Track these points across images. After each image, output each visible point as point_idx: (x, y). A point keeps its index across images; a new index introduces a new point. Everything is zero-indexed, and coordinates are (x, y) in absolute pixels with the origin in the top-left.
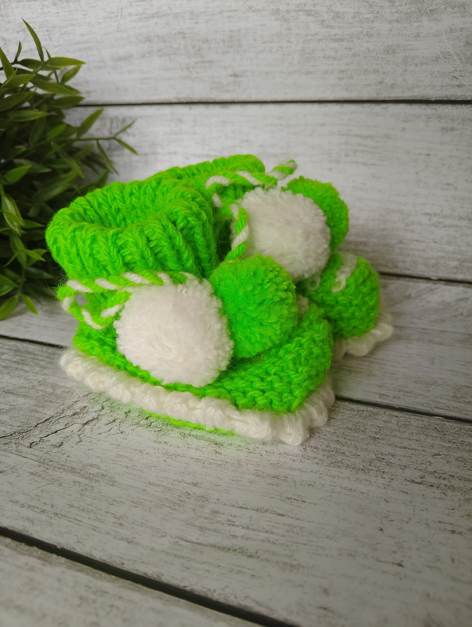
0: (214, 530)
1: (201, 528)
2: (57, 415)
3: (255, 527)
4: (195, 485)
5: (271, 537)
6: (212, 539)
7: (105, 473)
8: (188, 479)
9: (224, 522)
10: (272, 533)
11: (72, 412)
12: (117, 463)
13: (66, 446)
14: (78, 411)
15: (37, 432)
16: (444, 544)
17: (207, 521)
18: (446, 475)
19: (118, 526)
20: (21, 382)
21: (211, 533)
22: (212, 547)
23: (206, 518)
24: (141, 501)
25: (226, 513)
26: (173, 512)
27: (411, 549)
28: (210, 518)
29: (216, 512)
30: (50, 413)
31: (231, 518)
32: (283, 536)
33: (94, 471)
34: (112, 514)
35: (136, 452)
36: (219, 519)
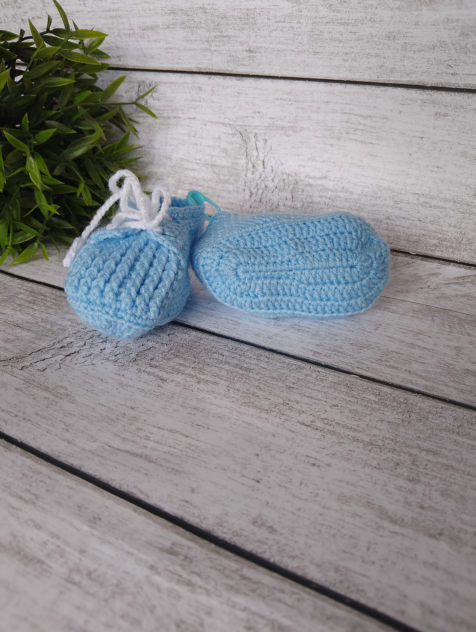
0: (133, 441)
1: (124, 439)
2: (49, 347)
3: (163, 442)
4: (132, 408)
5: (172, 450)
6: (129, 447)
7: (69, 393)
8: (129, 404)
9: (142, 437)
10: (174, 448)
11: (61, 345)
12: (81, 387)
13: (48, 371)
14: (66, 345)
15: (30, 359)
16: (301, 472)
17: (131, 434)
19: (66, 431)
20: (28, 318)
21: (130, 443)
22: (126, 452)
23: (130, 433)
24: (87, 416)
25: (146, 431)
26: (109, 426)
27: (273, 471)
28: (134, 432)
29: (140, 429)
30: (44, 345)
31: (148, 434)
32: (181, 451)
33: (62, 391)
34: (64, 422)
35: (99, 380)
36: (139, 434)
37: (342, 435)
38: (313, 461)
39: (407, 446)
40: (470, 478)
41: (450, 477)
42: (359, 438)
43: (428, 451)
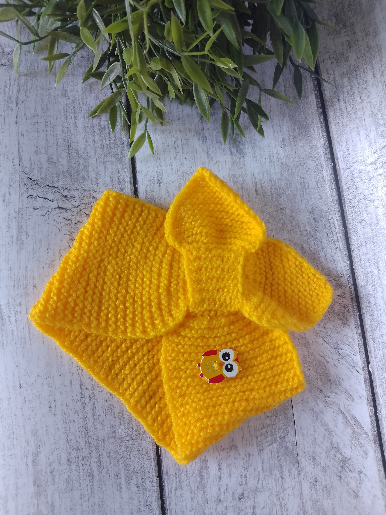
2: (61, 189)
4: (34, 286)
7: (25, 243)
9: (16, 310)
10: (17, 332)
11: (67, 194)
13: (36, 212)
14: (69, 196)
15: (41, 191)
18: (94, 400)
20: (82, 146)
21: (8, 308)
27: (32, 390)
29: (20, 304)
30: (61, 184)
31: (19, 312)
32: (18, 337)
33: (24, 238)
35: (47, 247)
36: (17, 307)
37: (85, 411)
38: (53, 405)
39: (97, 449)
40: (90, 490)
41: (84, 480)
42: (88, 421)
43: (99, 461)
